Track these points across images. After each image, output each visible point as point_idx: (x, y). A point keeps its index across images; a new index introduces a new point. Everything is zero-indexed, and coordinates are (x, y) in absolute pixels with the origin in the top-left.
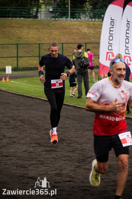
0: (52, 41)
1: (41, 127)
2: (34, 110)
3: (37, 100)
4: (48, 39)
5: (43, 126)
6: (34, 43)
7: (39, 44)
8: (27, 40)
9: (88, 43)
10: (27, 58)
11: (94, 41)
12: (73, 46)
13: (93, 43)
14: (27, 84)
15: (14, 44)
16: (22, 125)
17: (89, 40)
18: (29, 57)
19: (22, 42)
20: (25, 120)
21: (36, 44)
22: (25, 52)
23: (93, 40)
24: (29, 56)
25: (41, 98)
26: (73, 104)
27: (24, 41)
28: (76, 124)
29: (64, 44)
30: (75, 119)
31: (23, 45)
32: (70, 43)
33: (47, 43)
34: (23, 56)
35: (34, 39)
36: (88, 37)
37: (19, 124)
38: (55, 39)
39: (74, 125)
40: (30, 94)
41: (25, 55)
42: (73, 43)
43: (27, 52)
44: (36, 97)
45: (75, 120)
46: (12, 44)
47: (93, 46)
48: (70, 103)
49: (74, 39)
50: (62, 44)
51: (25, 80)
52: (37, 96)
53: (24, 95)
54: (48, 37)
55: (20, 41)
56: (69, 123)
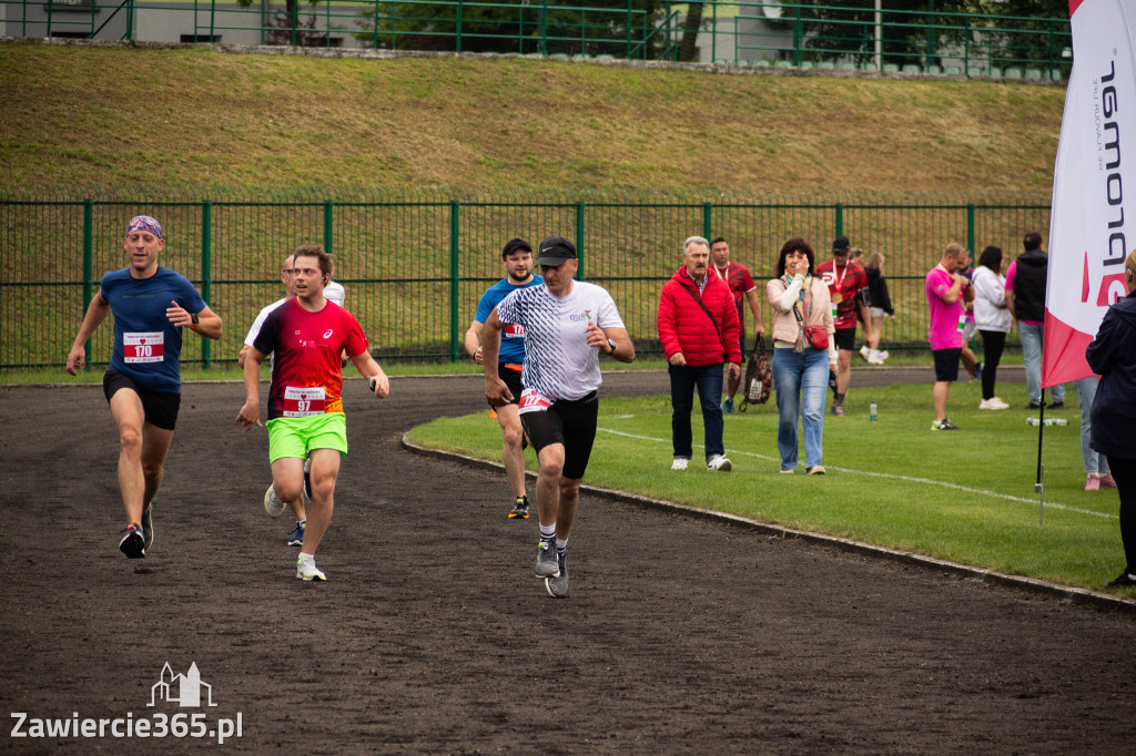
0: (777, 191)
1: (710, 668)
2: (673, 578)
3: (691, 520)
4: (753, 180)
5: (723, 667)
6: (675, 201)
7: (706, 207)
8: (637, 185)
9: (985, 207)
10: (637, 284)
11: (1019, 196)
12: (898, 225)
13: (1008, 207)
14: (636, 433)
15: (560, 206)
16: (603, 661)
17: (990, 188)
18: (647, 279)
19: (606, 197)
20: (621, 631)
21: (685, 206)
22: (623, 249)
23: (1012, 190)
24: (645, 273)
25: (712, 513)
26: (897, 549)
27: (616, 189)
28: (912, 654)
29: (844, 211)
30: (906, 631)
31: (613, 210)
32: (882, 203)
33: (750, 201)
34: (615, 275)
35: (679, 180)
36: (983, 175)
37: (584, 655)
38: (794, 178)
39: (900, 663)
40: (649, 487)
41: (622, 267)
42: (901, 207)
43: (635, 253)
44: (686, 504)
45: (906, 635)
46: (549, 202)
47: (1013, 224)
48: (878, 542)
49: (905, 181)
50: (838, 208)
51: (622, 413)
52: (693, 499)
53: (617, 492)
54: (755, 171)
55: (594, 186)
56: (873, 652)
